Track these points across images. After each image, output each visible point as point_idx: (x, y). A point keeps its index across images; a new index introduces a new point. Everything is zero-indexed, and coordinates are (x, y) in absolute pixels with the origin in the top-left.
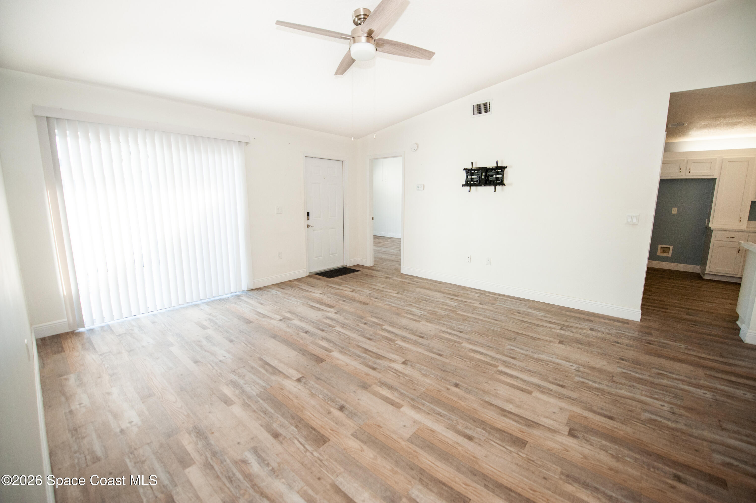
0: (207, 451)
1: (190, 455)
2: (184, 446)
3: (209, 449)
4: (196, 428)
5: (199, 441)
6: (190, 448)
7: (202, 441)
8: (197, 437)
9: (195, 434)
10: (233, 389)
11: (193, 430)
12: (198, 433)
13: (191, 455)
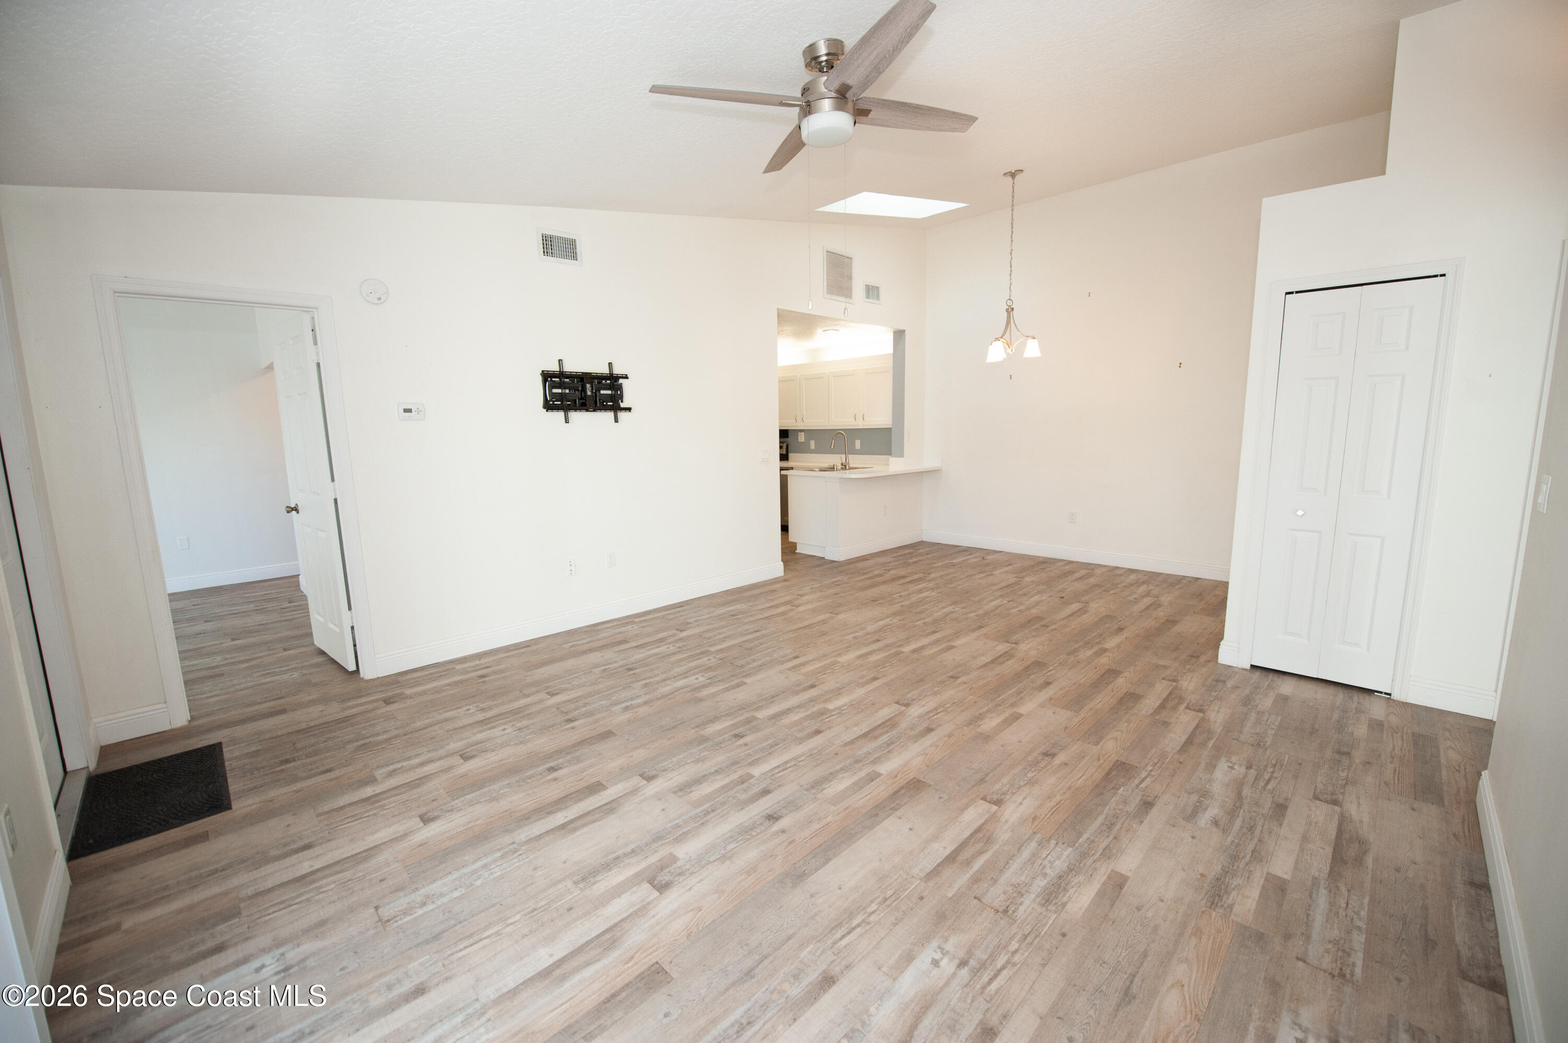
0: (1238, 867)
1: (1263, 886)
2: (1258, 901)
3: (1233, 866)
4: (1213, 903)
5: (1233, 886)
6: (1254, 893)
7: (1228, 882)
8: (1227, 893)
9: (1224, 898)
10: (1071, 891)
11: (1219, 905)
12: (1219, 896)
13: (1262, 884)
